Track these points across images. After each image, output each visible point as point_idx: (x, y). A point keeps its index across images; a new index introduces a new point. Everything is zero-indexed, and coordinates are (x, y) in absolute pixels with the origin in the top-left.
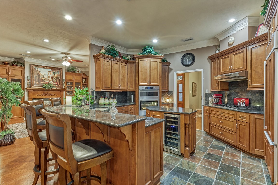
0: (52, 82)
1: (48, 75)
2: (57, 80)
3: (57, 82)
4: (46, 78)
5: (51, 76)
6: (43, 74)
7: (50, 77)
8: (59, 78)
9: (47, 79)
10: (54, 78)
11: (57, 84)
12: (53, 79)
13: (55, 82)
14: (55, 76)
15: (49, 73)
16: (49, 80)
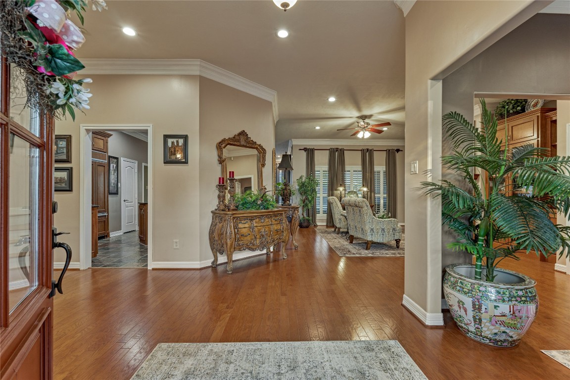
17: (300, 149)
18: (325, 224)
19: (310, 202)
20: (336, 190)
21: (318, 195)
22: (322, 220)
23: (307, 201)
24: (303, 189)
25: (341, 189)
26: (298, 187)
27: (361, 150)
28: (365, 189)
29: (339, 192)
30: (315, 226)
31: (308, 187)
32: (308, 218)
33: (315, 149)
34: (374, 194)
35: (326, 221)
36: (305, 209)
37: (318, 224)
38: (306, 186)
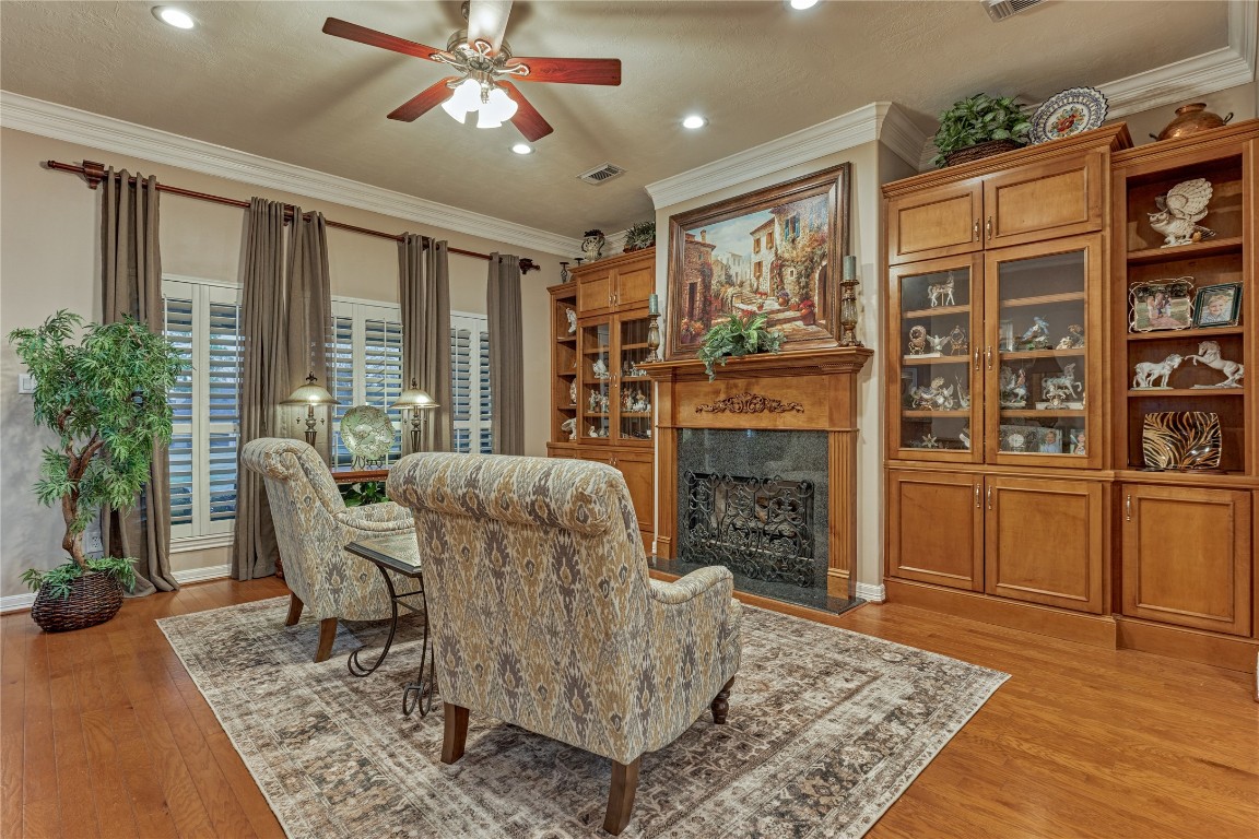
0: (776, 306)
1: (755, 259)
2: (807, 285)
3: (806, 299)
4: (741, 285)
5: (767, 257)
6: (725, 262)
7: (766, 269)
8: (823, 256)
9: (746, 291)
10: (787, 271)
11: (803, 318)
12: (782, 281)
13: (794, 300)
14: (794, 248)
15: (758, 242)
16: (756, 292)
17: (52, 165)
18: (223, 570)
19: (124, 469)
20: (286, 402)
21: (179, 429)
22: (206, 555)
23: (95, 466)
24: (66, 394)
25: (314, 396)
26: (33, 384)
27: (400, 239)
28: (422, 400)
29: (299, 412)
30: (159, 590)
31: (106, 383)
32: (107, 562)
33: (159, 188)
34: (452, 420)
35: (226, 554)
36: (90, 510)
37: (180, 575)
38: (90, 375)
